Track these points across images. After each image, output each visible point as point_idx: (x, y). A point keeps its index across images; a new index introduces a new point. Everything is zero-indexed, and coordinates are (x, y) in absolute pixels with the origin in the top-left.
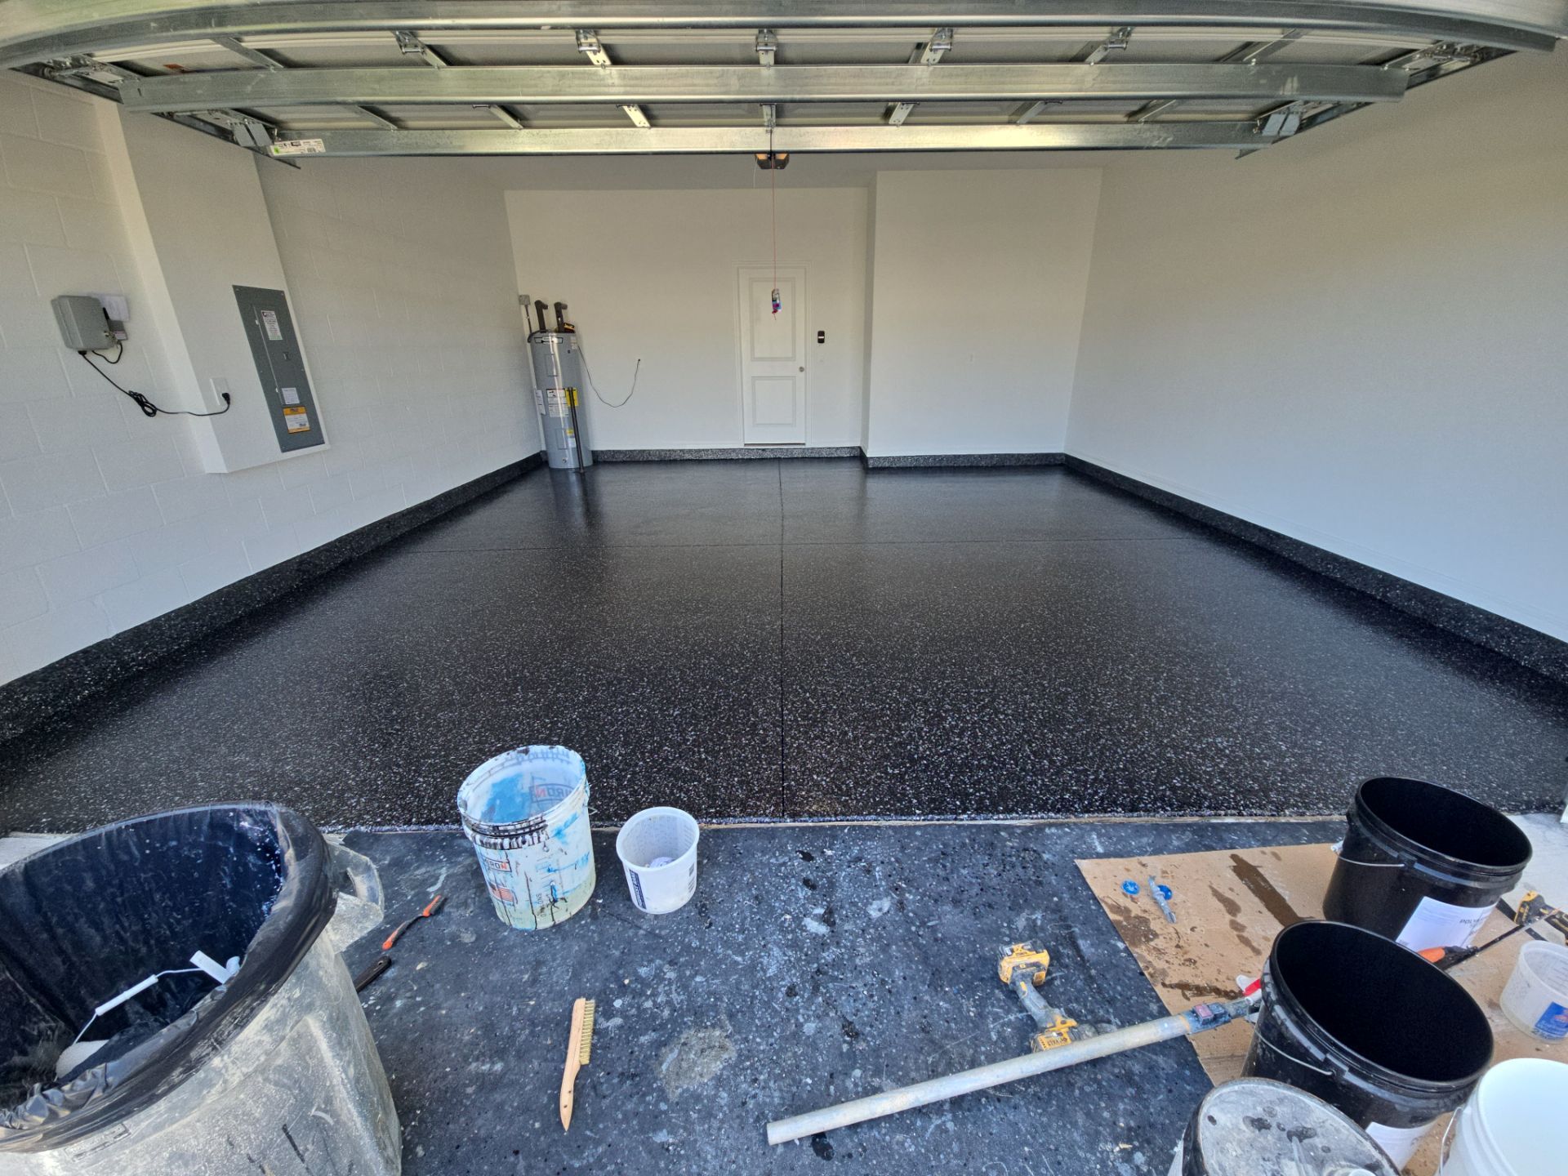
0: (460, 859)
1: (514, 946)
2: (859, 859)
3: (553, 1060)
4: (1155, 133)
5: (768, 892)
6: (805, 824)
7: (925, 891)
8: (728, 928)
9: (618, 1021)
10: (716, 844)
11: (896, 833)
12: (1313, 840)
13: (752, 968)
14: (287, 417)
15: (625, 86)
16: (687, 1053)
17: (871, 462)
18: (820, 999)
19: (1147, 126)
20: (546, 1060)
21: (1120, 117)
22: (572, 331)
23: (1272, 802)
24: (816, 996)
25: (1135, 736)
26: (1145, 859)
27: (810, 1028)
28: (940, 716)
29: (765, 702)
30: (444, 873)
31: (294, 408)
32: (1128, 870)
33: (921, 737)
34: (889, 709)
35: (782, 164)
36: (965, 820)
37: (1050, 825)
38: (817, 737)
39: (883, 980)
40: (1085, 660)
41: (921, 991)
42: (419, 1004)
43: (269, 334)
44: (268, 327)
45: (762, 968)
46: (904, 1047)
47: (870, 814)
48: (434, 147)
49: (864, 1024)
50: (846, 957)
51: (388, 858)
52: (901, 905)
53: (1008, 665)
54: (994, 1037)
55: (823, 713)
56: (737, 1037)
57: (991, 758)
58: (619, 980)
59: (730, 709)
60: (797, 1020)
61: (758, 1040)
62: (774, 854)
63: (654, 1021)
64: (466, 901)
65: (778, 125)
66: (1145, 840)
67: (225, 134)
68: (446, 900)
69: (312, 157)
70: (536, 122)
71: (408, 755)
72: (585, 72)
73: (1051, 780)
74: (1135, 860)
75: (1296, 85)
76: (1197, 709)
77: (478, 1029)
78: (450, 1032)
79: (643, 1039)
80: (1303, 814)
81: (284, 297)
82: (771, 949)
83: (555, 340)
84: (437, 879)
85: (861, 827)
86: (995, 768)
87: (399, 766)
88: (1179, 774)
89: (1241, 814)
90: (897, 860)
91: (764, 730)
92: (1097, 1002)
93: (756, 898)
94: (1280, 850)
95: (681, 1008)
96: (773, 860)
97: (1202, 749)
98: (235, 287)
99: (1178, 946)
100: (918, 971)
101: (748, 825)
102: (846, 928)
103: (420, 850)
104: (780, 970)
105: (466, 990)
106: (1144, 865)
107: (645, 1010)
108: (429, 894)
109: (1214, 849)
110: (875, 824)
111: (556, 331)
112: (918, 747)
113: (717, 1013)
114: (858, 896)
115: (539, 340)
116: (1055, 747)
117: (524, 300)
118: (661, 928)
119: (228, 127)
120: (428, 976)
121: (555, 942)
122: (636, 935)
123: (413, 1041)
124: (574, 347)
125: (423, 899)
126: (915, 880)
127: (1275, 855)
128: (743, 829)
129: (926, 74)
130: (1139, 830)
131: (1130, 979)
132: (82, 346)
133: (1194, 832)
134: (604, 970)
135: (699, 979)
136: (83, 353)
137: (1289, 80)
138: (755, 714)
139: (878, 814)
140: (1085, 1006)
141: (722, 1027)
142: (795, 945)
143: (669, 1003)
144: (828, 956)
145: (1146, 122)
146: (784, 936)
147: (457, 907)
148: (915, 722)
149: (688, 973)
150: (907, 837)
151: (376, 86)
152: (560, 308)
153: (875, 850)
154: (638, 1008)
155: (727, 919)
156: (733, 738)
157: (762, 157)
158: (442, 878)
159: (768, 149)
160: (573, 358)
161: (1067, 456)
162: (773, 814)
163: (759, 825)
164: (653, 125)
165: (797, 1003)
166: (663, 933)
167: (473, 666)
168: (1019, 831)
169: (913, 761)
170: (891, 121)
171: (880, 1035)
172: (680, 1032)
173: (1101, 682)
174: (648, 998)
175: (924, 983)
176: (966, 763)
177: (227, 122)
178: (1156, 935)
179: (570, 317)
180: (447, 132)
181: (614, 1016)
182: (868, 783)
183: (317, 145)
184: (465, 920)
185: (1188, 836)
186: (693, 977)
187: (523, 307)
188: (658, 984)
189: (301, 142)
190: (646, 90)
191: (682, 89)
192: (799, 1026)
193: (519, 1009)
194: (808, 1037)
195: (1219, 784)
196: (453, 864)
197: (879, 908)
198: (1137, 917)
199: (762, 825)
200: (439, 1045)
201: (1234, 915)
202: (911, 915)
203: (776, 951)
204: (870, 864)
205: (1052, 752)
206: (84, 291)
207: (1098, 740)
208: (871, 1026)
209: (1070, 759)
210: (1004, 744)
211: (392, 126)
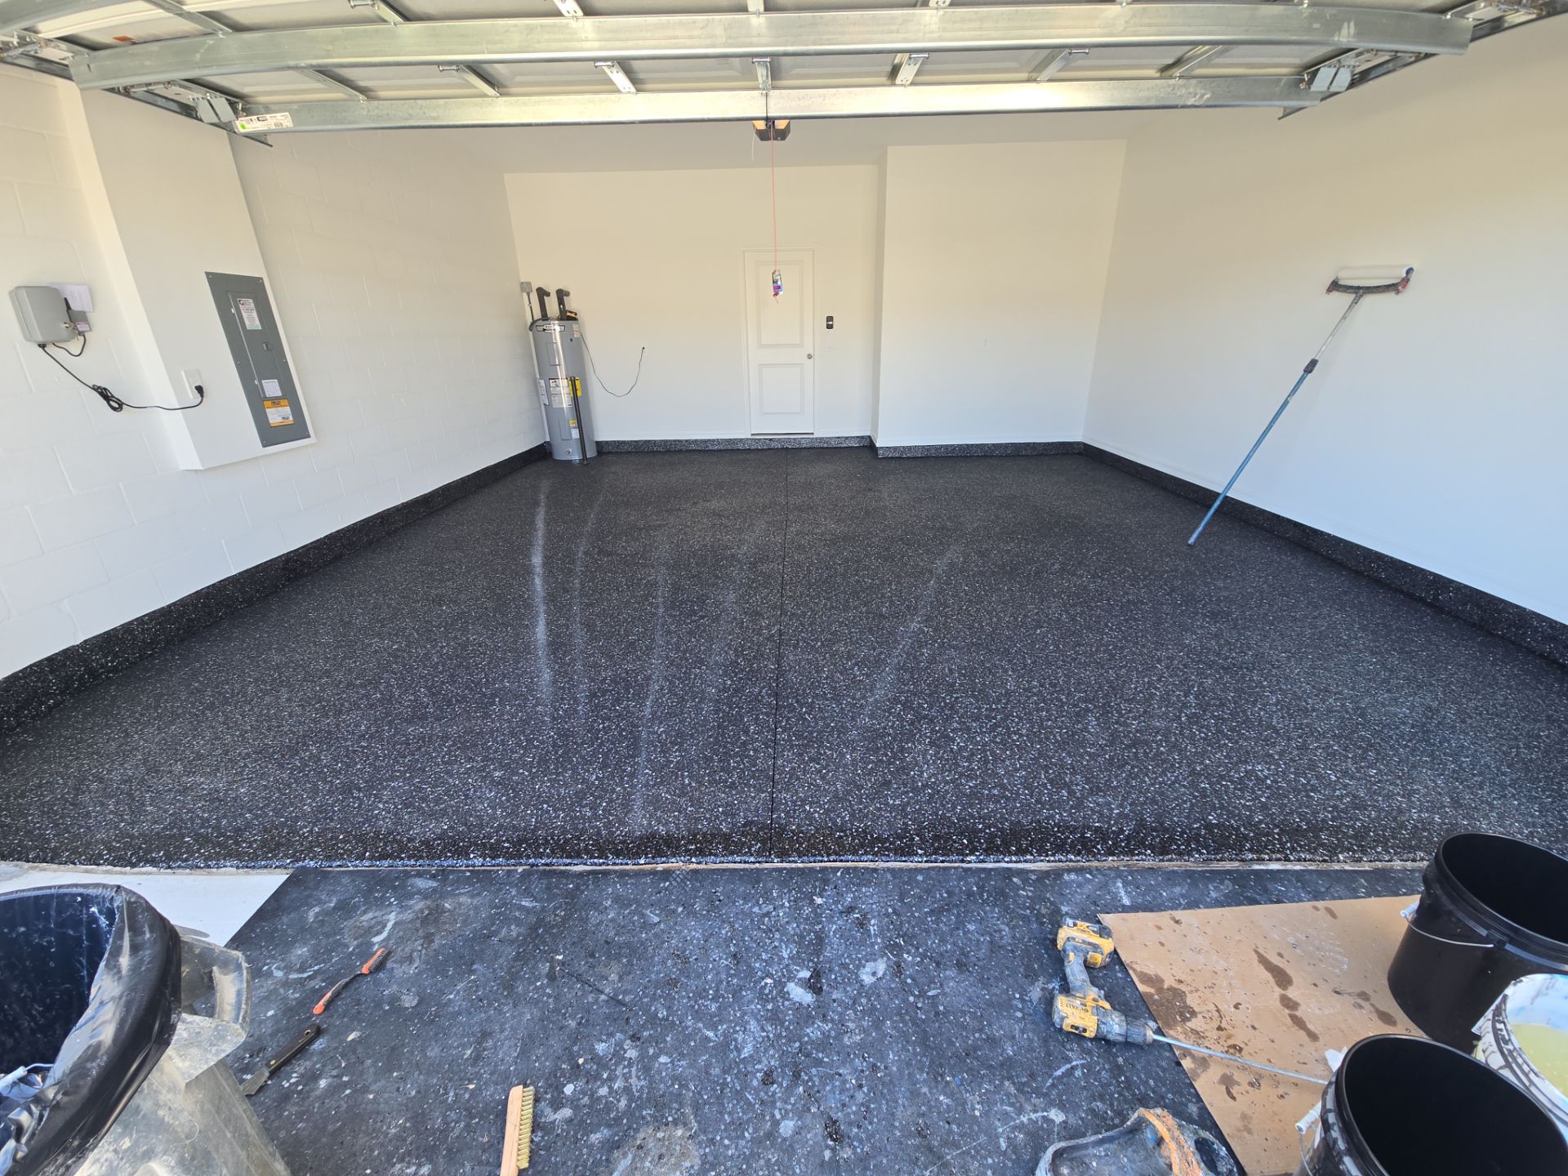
0: (412, 902)
1: (459, 1013)
2: (850, 910)
3: (488, 1163)
4: (1191, 90)
5: (748, 949)
6: (793, 865)
7: (926, 951)
8: (701, 994)
9: (567, 1112)
10: (693, 889)
11: (894, 877)
12: (1372, 892)
13: (726, 1045)
14: (267, 410)
15: (600, 40)
16: (642, 1160)
17: (880, 452)
18: (801, 1089)
19: (1181, 82)
20: (480, 1163)
21: (1152, 73)
22: (575, 319)
23: (1322, 845)
24: (797, 1085)
25: (1164, 761)
26: (1179, 914)
27: (787, 1127)
28: (948, 736)
29: (757, 719)
30: (392, 918)
31: (275, 402)
32: (1159, 928)
33: (927, 763)
34: (892, 727)
35: (782, 135)
36: (973, 862)
37: (1069, 871)
38: (812, 760)
39: (874, 1065)
40: (1107, 672)
41: (918, 1082)
42: (345, 1085)
43: (247, 323)
44: (245, 315)
45: (736, 1047)
46: (896, 1156)
47: (866, 853)
48: (407, 119)
49: (850, 1124)
50: (833, 1033)
51: (335, 900)
52: (898, 969)
53: (1023, 676)
54: (1003, 1145)
55: (820, 732)
56: (703, 1137)
57: (1003, 787)
58: (572, 1059)
59: (719, 726)
60: (773, 1116)
61: (726, 1142)
62: (758, 902)
63: (609, 1114)
64: (411, 956)
65: (774, 88)
66: (1177, 890)
67: (188, 111)
68: (389, 953)
69: (281, 132)
70: (513, 90)
71: (372, 776)
72: (555, 25)
73: (1070, 814)
74: (1166, 914)
75: (1352, 31)
76: (1232, 729)
77: (406, 1121)
78: (375, 1122)
79: (595, 1138)
80: (1359, 860)
81: (263, 283)
82: (747, 1022)
83: (558, 328)
84: (384, 926)
85: (855, 869)
86: (1007, 798)
87: (359, 790)
88: (1214, 808)
89: (1287, 859)
90: (895, 912)
91: (755, 750)
92: (1126, 1101)
93: (735, 956)
94: (1336, 905)
95: (640, 1098)
96: (756, 909)
97: (1240, 778)
98: (208, 274)
99: (1220, 1028)
100: (915, 1054)
101: (731, 866)
102: (834, 997)
103: (370, 891)
104: (756, 1050)
105: (399, 1068)
106: (1177, 922)
107: (599, 1099)
108: (374, 944)
109: (1257, 902)
110: (871, 865)
111: (558, 319)
112: (922, 772)
113: (681, 1105)
114: (849, 956)
115: (541, 329)
116: (1074, 773)
117: (525, 287)
118: (625, 993)
119: (191, 103)
120: (360, 1050)
121: (506, 1008)
122: (596, 1001)
123: (334, 1134)
124: (576, 335)
125: (365, 952)
126: (914, 936)
127: (1329, 911)
128: (724, 870)
129: (935, 19)
130: (1171, 877)
131: (1164, 1070)
132: (41, 339)
133: (1234, 881)
134: (556, 1044)
135: (663, 1059)
136: (43, 346)
137: (1346, 25)
138: (746, 732)
139: (875, 854)
140: (1112, 1105)
141: (685, 1124)
142: (775, 1018)
143: (627, 1090)
144: (813, 1032)
145: (1180, 77)
146: (763, 1006)
147: (401, 962)
148: (920, 744)
149: (651, 1051)
150: (907, 883)
151: (330, 48)
152: (561, 295)
153: (870, 899)
154: (591, 1096)
155: (699, 983)
156: (720, 761)
157: (761, 125)
158: (390, 925)
159: (765, 115)
160: (576, 347)
161: (1085, 445)
162: (759, 853)
163: (742, 866)
164: (638, 90)
165: (774, 1093)
166: (627, 999)
167: (452, 676)
168: (1033, 877)
169: (915, 790)
170: (898, 81)
171: (868, 1139)
172: (637, 1131)
173: (1126, 697)
174: (604, 1082)
175: (921, 1070)
176: (974, 794)
177: (189, 96)
178: (1194, 1014)
179: (572, 304)
180: (419, 101)
181: (563, 1106)
182: (866, 816)
183: (283, 120)
184: (408, 980)
185: (1227, 887)
186: (656, 1056)
187: (525, 295)
188: (616, 1064)
189: (268, 116)
190: (623, 44)
191: (663, 42)
192: (776, 1124)
193: (456, 1095)
194: (785, 1140)
195: (1261, 822)
196: (403, 908)
197: (873, 971)
198: (1171, 989)
199: (747, 866)
200: (362, 1139)
201: (1285, 988)
202: (909, 981)
203: (753, 1025)
204: (864, 916)
205: (1071, 782)
206: (45, 281)
207: (1124, 766)
208: (859, 1127)
209: (1091, 789)
210: (1017, 770)
211: (361, 97)
